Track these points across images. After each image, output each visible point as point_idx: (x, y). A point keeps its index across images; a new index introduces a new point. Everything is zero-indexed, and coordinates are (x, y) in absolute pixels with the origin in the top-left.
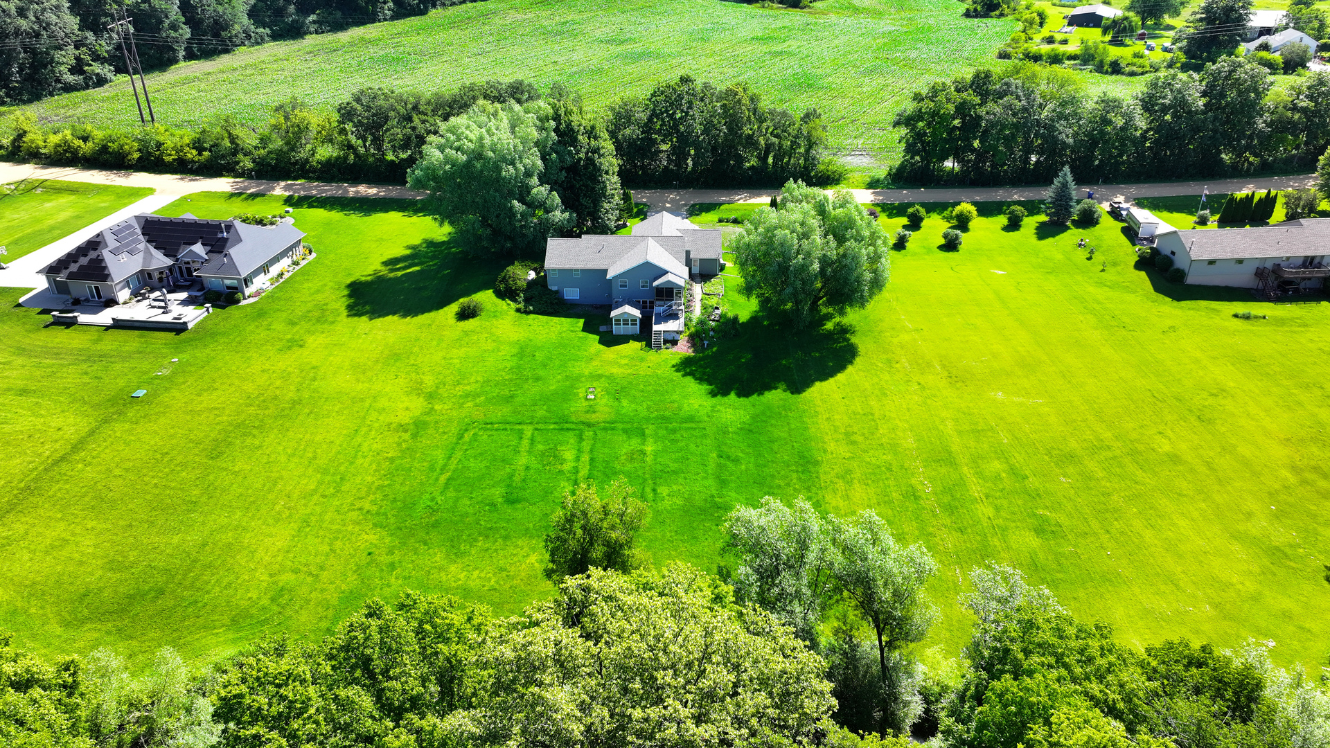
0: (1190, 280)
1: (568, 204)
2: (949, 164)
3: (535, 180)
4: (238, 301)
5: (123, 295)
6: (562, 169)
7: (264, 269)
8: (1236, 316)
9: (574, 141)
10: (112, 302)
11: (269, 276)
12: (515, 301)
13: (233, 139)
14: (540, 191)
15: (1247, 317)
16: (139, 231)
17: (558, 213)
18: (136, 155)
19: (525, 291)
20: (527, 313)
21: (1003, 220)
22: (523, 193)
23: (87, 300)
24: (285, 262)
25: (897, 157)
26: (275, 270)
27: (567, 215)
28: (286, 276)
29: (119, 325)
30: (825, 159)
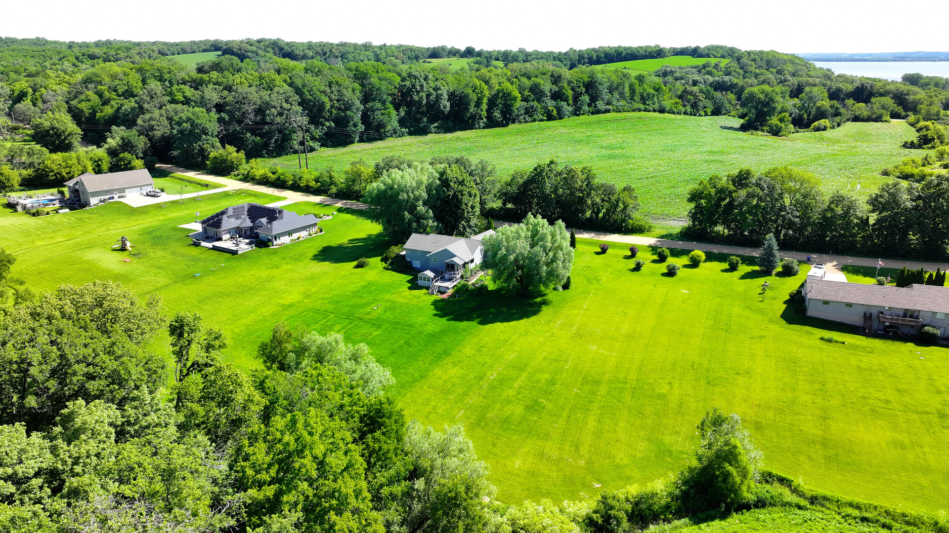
0: (810, 313)
1: (436, 218)
2: (719, 228)
3: (421, 203)
4: (269, 246)
5: (226, 237)
6: (438, 199)
7: (289, 233)
8: (822, 339)
9: (448, 186)
10: (220, 239)
11: (291, 238)
12: (386, 263)
13: (331, 177)
14: (421, 208)
15: (830, 341)
16: (246, 210)
17: (431, 221)
18: (291, 183)
19: (393, 259)
20: (387, 269)
21: (726, 266)
22: (412, 209)
23: (212, 237)
24: (304, 234)
25: (686, 223)
26: (295, 236)
27: (436, 223)
28: (301, 239)
29: (215, 248)
30: (637, 217)
